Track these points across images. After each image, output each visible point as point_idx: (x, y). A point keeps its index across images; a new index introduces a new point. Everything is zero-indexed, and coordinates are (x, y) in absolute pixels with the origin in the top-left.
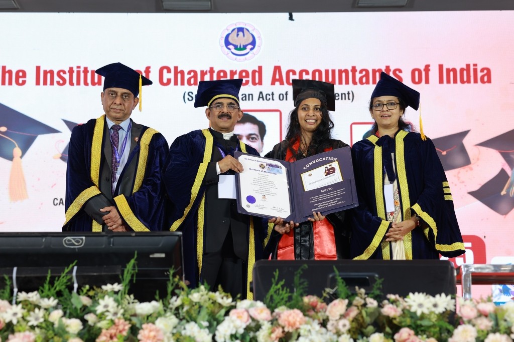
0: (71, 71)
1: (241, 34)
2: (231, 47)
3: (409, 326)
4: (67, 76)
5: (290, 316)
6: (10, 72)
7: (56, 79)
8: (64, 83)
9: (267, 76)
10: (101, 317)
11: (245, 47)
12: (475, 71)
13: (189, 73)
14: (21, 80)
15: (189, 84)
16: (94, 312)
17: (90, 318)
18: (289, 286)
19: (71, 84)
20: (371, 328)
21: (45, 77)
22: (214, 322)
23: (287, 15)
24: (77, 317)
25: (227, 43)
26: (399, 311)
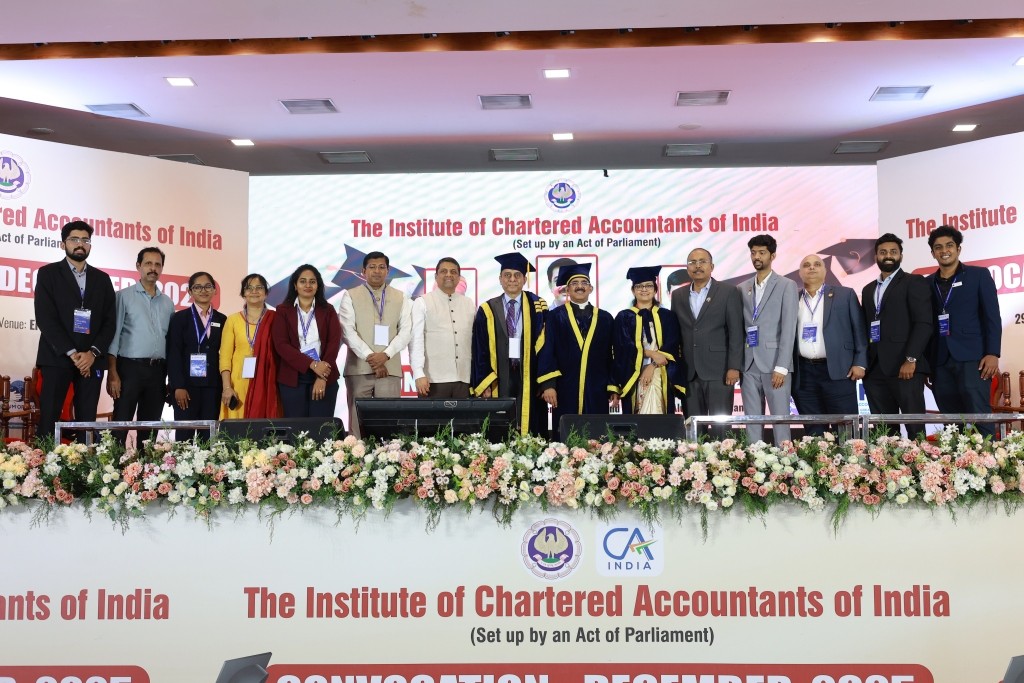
0: (419, 223)
1: (562, 189)
2: (554, 200)
3: (648, 458)
4: (415, 228)
5: (579, 452)
6: (369, 225)
7: (407, 230)
8: (413, 234)
9: (585, 226)
10: (471, 452)
11: (566, 201)
12: (765, 219)
13: (518, 223)
14: (378, 232)
15: (519, 233)
16: (467, 449)
17: (465, 453)
18: (580, 433)
19: (419, 234)
20: (626, 459)
21: (398, 229)
22: (535, 455)
23: (602, 172)
24: (457, 452)
25: (551, 197)
26: (643, 449)
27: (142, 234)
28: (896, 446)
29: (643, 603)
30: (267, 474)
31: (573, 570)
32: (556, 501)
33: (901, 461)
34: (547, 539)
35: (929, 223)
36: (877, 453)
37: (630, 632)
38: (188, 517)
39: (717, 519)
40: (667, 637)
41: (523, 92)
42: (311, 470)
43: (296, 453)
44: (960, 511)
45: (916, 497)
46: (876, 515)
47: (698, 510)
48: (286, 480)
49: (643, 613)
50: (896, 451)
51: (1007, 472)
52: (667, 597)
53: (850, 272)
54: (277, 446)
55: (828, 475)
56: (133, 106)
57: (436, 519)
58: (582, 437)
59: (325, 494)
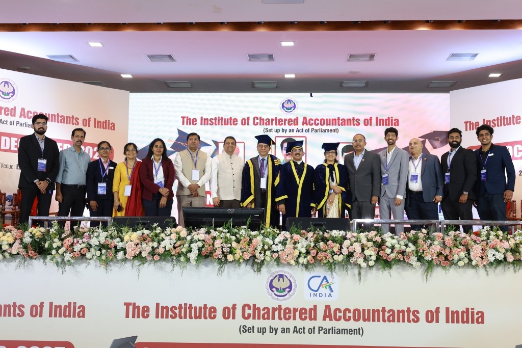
0: (216, 119)
1: (289, 103)
2: (285, 108)
3: (331, 240)
4: (214, 121)
5: (296, 237)
6: (190, 119)
7: (209, 122)
8: (213, 124)
9: (301, 120)
10: (241, 236)
11: (291, 108)
12: (392, 120)
13: (266, 120)
14: (194, 123)
15: (266, 125)
16: (239, 234)
17: (238, 236)
18: (297, 227)
19: (216, 124)
20: (320, 240)
21: (205, 121)
22: (274, 238)
23: (310, 94)
24: (234, 235)
25: (283, 106)
26: (329, 235)
27: (74, 122)
28: (458, 236)
29: (328, 314)
30: (137, 245)
31: (292, 297)
32: (284, 261)
33: (461, 244)
34: (279, 280)
35: (476, 123)
36: (449, 240)
37: (321, 329)
38: (96, 266)
39: (366, 272)
40: (340, 332)
41: (270, 53)
42: (159, 243)
43: (152, 234)
44: (491, 270)
45: (468, 263)
46: (447, 271)
47: (356, 267)
48: (146, 248)
49: (328, 319)
50: (458, 239)
51: (514, 251)
52: (340, 311)
53: (435, 148)
54: (142, 230)
55: (423, 250)
56: (71, 56)
57: (222, 269)
58: (298, 229)
59: (166, 256)
